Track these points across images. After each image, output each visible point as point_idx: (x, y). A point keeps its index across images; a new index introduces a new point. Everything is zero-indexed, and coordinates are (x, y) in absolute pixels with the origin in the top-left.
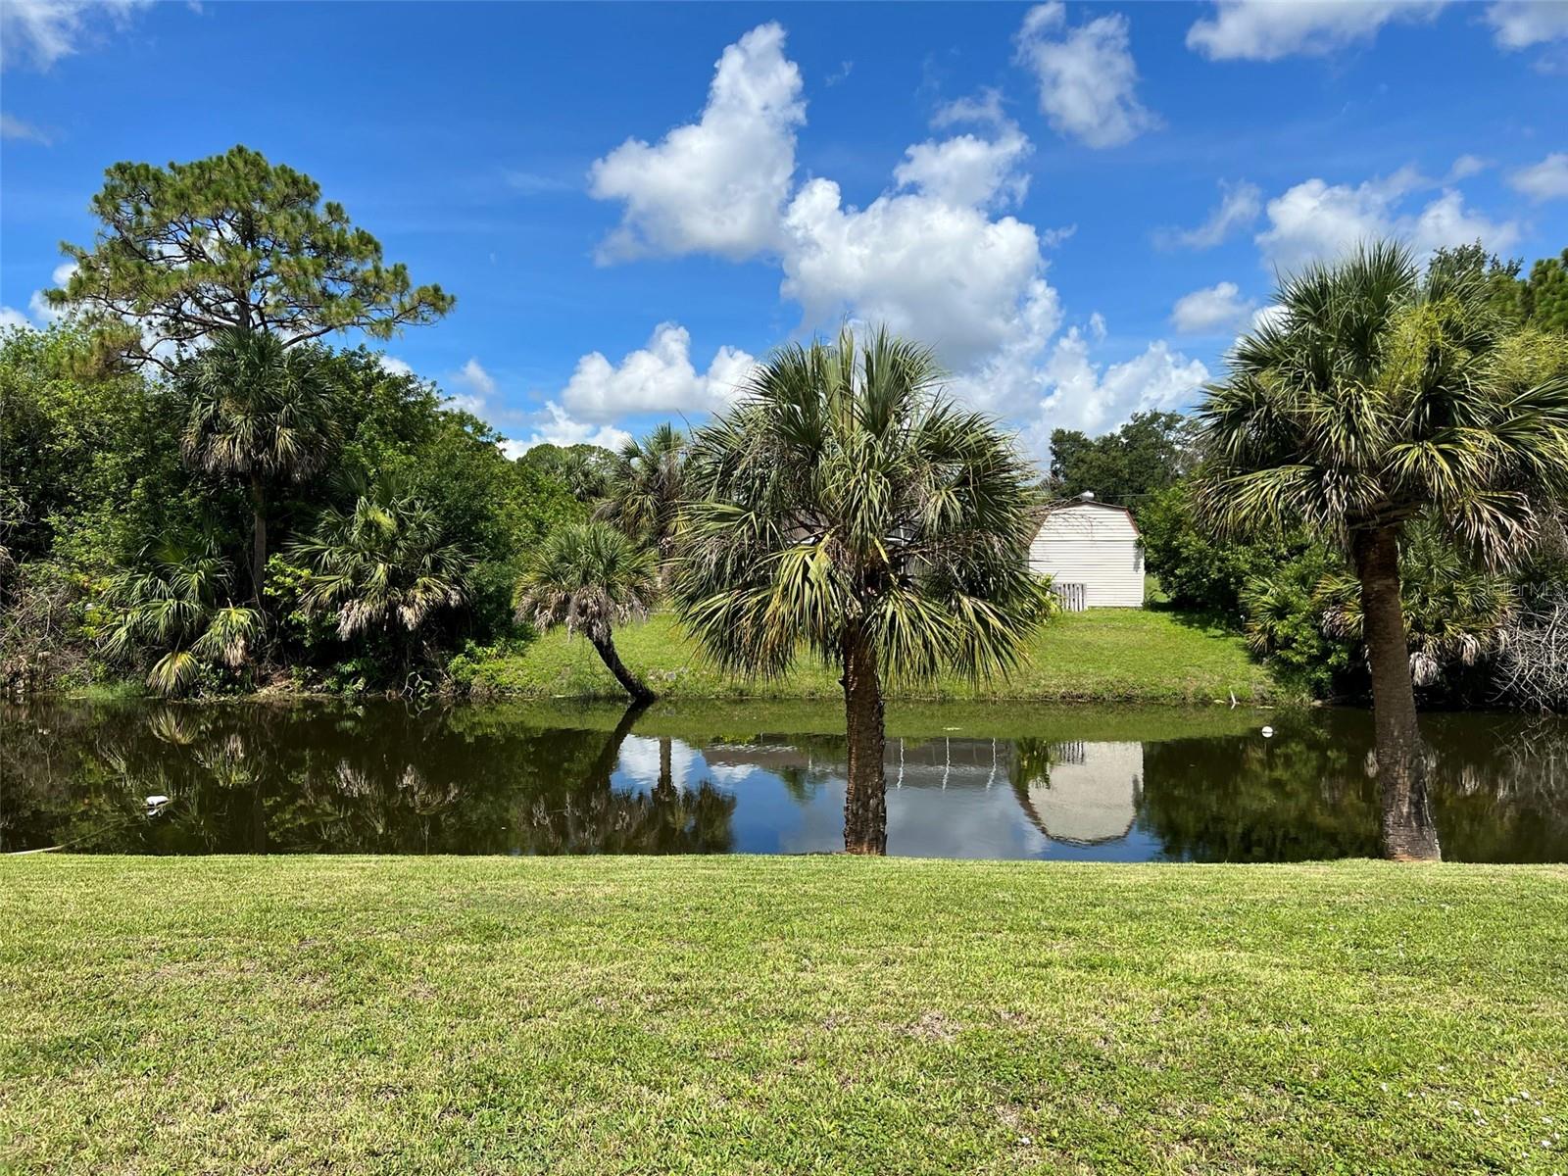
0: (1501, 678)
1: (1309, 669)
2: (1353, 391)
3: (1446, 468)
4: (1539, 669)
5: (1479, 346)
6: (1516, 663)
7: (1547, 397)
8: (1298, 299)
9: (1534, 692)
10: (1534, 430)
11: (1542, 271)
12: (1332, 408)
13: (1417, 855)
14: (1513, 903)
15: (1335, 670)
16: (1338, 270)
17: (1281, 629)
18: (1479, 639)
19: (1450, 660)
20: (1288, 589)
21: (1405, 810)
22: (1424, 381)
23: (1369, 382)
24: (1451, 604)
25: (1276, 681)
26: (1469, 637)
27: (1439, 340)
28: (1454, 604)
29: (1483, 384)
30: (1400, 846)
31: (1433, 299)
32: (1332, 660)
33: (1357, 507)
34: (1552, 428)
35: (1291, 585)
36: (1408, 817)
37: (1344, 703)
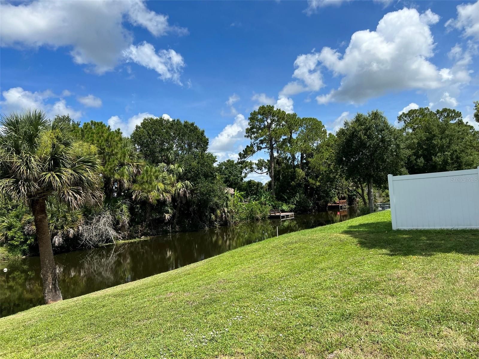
0: (80, 240)
1: (20, 246)
2: (28, 155)
3: (58, 180)
4: (90, 236)
5: (67, 144)
6: (84, 236)
7: (86, 160)
8: (9, 124)
9: (89, 243)
10: (83, 169)
11: (86, 125)
12: (21, 160)
13: (55, 300)
14: (81, 308)
15: (30, 245)
16: (22, 116)
17: (10, 234)
18: (74, 230)
19: (66, 237)
20: (12, 220)
21: (51, 287)
22: (51, 154)
23: (34, 153)
24: (65, 220)
25: (9, 252)
26: (71, 229)
27: (55, 142)
28: (66, 220)
29: (68, 156)
30: (50, 299)
31: (53, 130)
32: (29, 242)
33: (31, 192)
34: (87, 169)
35: (13, 219)
36: (52, 289)
37: (33, 256)
